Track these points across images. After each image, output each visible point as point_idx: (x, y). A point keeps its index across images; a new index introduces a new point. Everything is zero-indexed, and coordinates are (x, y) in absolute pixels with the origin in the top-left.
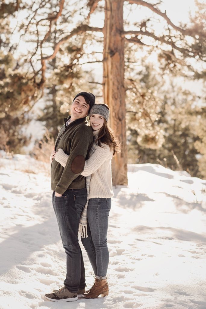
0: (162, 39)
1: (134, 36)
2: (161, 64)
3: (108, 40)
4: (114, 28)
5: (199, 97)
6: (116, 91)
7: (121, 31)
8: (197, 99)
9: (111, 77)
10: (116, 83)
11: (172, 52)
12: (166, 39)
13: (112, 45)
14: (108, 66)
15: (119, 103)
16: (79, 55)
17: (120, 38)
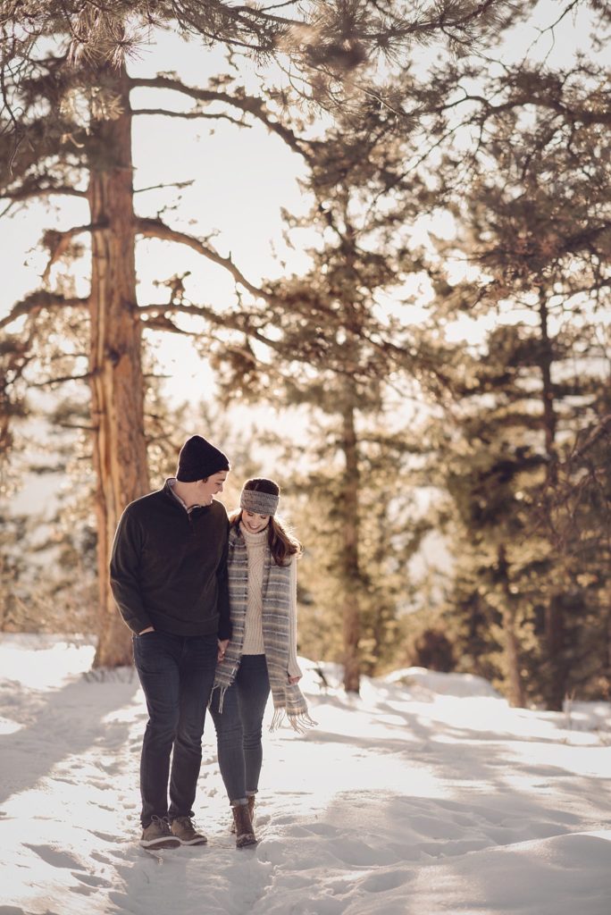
0: (230, 321)
1: (155, 314)
2: (222, 375)
3: (102, 327)
4: (116, 299)
5: (302, 450)
6: (126, 444)
7: (131, 306)
8: (296, 454)
9: (112, 411)
10: (126, 426)
11: (247, 348)
12: (241, 321)
13: (112, 337)
14: (104, 387)
15: (133, 471)
16: (20, 362)
17: (131, 322)
